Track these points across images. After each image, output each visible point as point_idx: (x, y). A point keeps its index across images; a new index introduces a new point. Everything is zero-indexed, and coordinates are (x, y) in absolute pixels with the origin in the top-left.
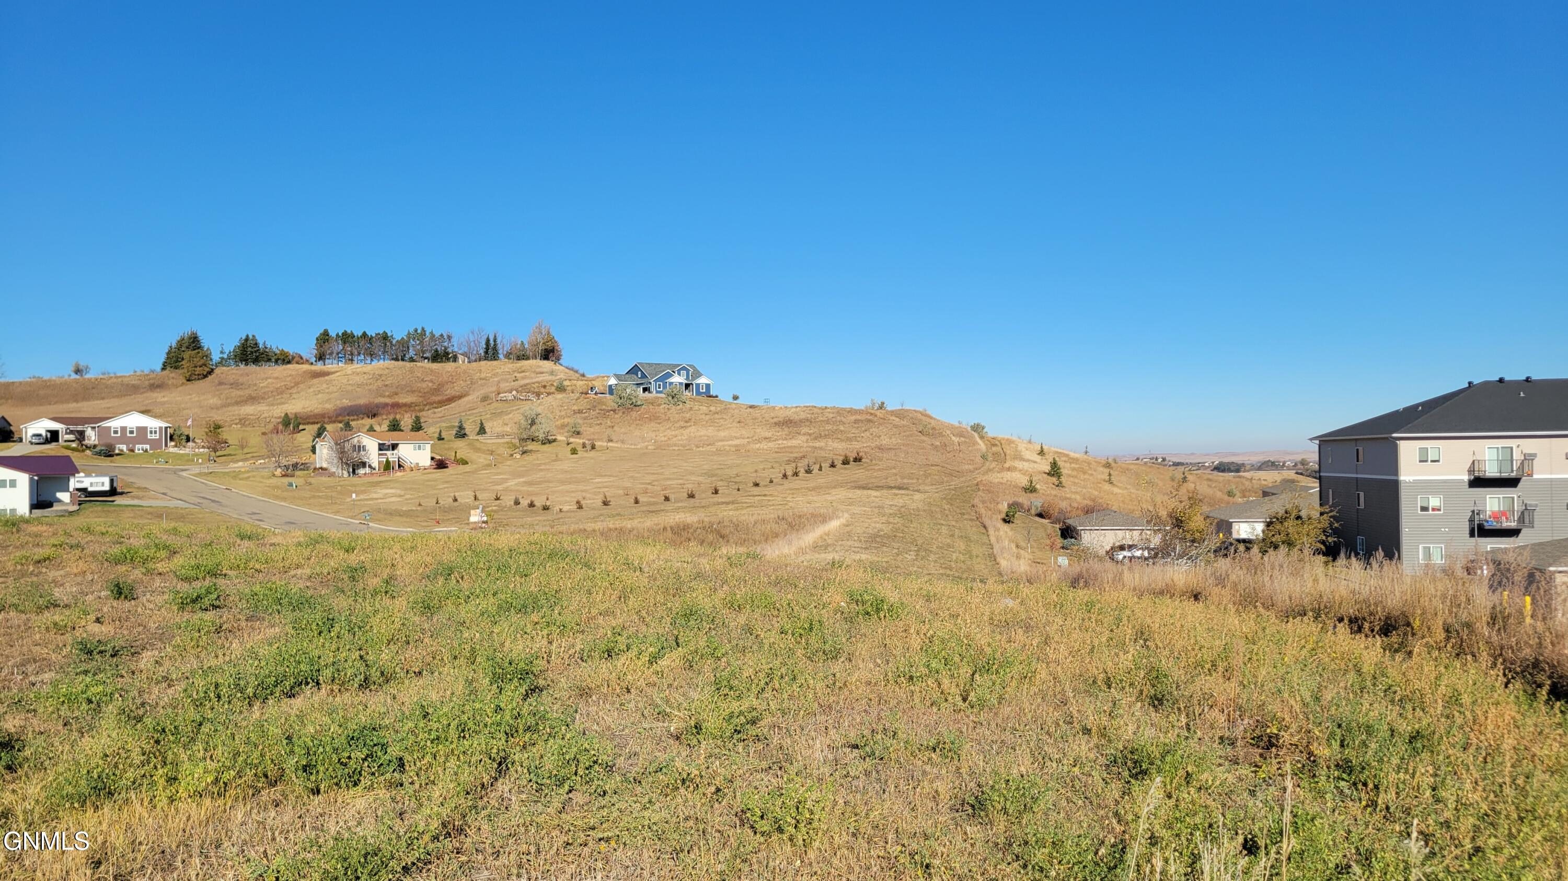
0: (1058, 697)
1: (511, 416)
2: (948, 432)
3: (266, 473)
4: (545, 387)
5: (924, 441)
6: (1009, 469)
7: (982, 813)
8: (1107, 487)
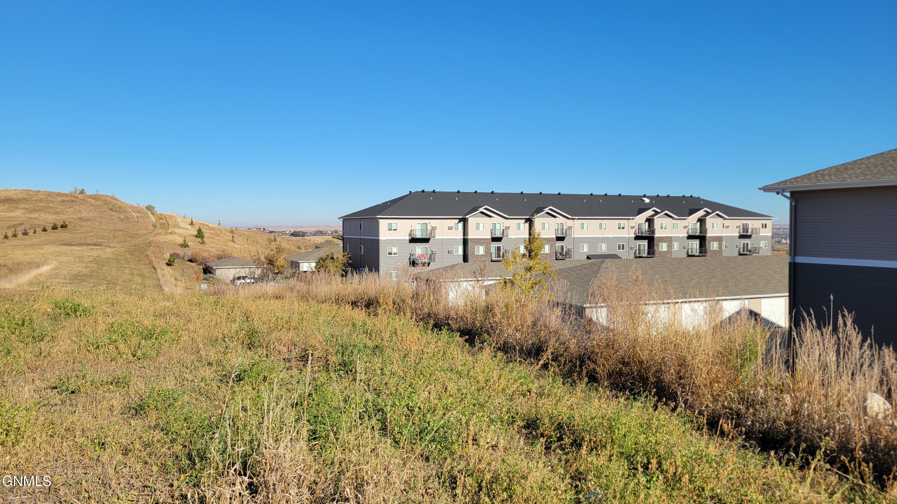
0: (194, 350)
2: (130, 210)
5: (113, 215)
6: (171, 233)
7: (142, 412)
8: (231, 244)
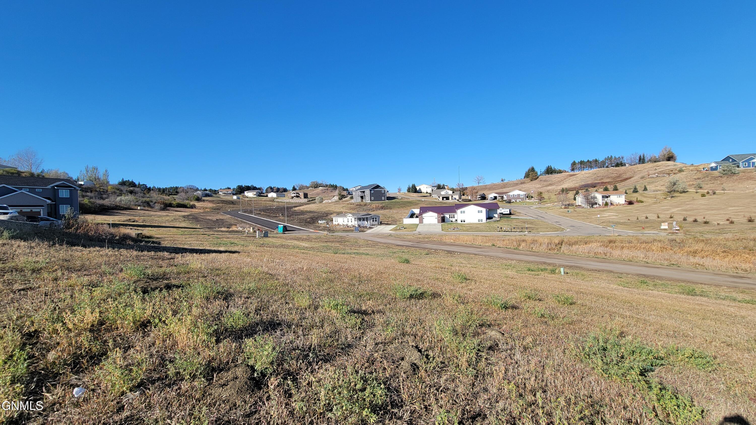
1: (658, 183)
3: (558, 207)
4: (672, 171)
